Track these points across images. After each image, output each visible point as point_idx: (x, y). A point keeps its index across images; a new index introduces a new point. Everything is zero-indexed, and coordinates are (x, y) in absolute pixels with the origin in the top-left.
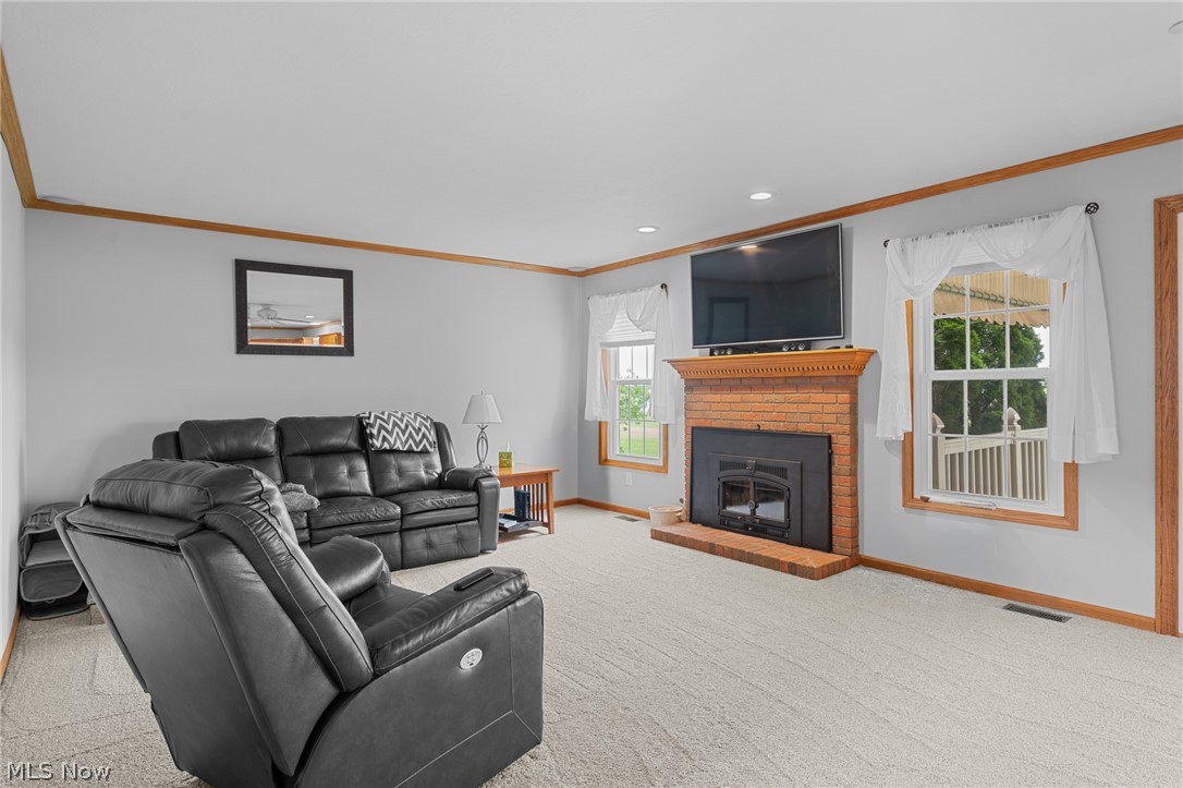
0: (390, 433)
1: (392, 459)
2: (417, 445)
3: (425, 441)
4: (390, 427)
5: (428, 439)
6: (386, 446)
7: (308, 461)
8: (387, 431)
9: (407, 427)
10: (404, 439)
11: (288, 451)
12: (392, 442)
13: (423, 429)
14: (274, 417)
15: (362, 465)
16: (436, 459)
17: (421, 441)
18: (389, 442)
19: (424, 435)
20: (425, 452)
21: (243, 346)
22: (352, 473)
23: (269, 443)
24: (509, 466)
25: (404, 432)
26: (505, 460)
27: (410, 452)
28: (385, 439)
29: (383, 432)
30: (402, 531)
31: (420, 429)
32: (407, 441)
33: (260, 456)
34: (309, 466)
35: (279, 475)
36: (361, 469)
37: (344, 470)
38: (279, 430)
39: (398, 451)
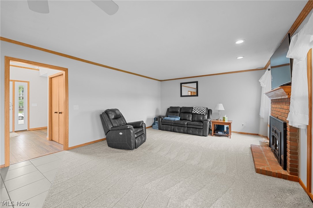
0: (196, 110)
1: (196, 115)
2: (202, 113)
3: (203, 113)
4: (196, 109)
5: (204, 112)
6: (194, 112)
7: (183, 114)
8: (195, 110)
9: (200, 109)
10: (199, 112)
11: (181, 112)
12: (196, 112)
13: (203, 110)
14: (181, 107)
15: (191, 116)
16: (206, 117)
17: (203, 112)
18: (195, 112)
19: (203, 111)
20: (203, 115)
21: (181, 96)
22: (189, 117)
23: (179, 111)
24: (225, 120)
25: (199, 110)
27: (200, 114)
28: (194, 111)
30: (187, 127)
31: (202, 110)
32: (200, 112)
33: (177, 112)
34: (182, 115)
35: (179, 115)
36: (190, 116)
37: (187, 116)
38: (181, 108)
39: (197, 114)
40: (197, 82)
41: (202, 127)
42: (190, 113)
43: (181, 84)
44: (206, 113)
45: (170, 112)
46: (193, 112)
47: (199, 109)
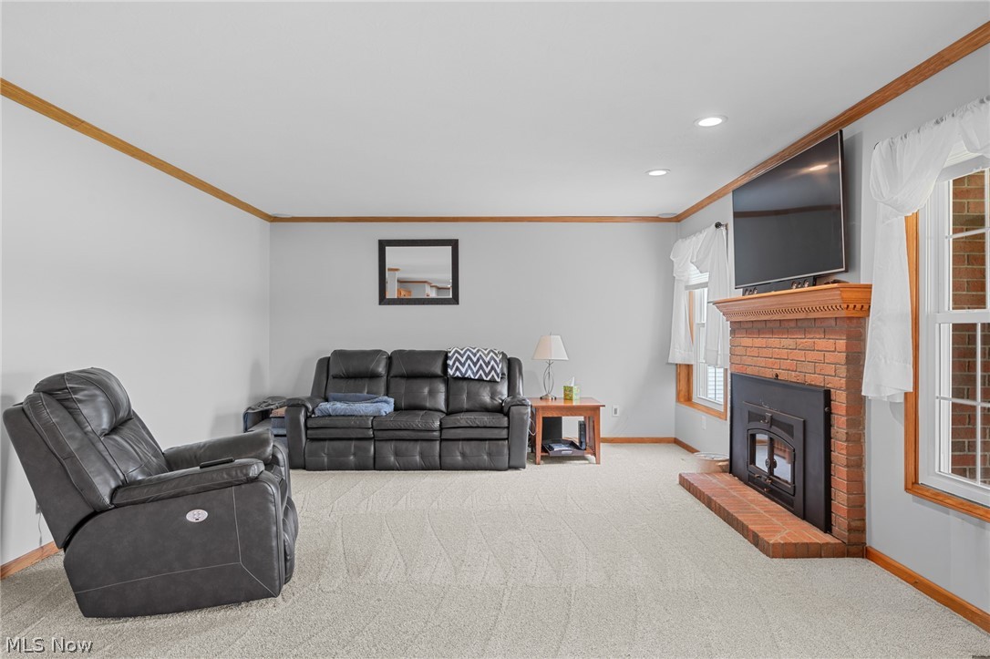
0: (463, 365)
1: (465, 384)
2: (487, 375)
3: (493, 372)
4: (463, 360)
5: (496, 371)
6: (458, 374)
7: (403, 381)
8: (460, 362)
9: (478, 360)
10: (475, 370)
11: (393, 373)
12: (463, 370)
13: (492, 363)
14: (389, 349)
15: (442, 388)
16: (503, 389)
17: (490, 372)
18: (461, 372)
19: (493, 368)
20: (493, 381)
21: (383, 300)
22: (432, 393)
23: (381, 369)
24: (571, 399)
25: (475, 364)
26: (568, 393)
27: (481, 380)
28: (457, 369)
29: (457, 364)
30: (442, 440)
31: (489, 363)
32: (478, 371)
33: (374, 376)
34: (402, 386)
35: (383, 389)
36: (438, 392)
37: (426, 391)
38: (390, 359)
39: (469, 379)
40: (454, 244)
41: (504, 433)
42: (433, 376)
43: (383, 245)
44: (503, 374)
45: (334, 377)
46: (451, 372)
47: (475, 360)
